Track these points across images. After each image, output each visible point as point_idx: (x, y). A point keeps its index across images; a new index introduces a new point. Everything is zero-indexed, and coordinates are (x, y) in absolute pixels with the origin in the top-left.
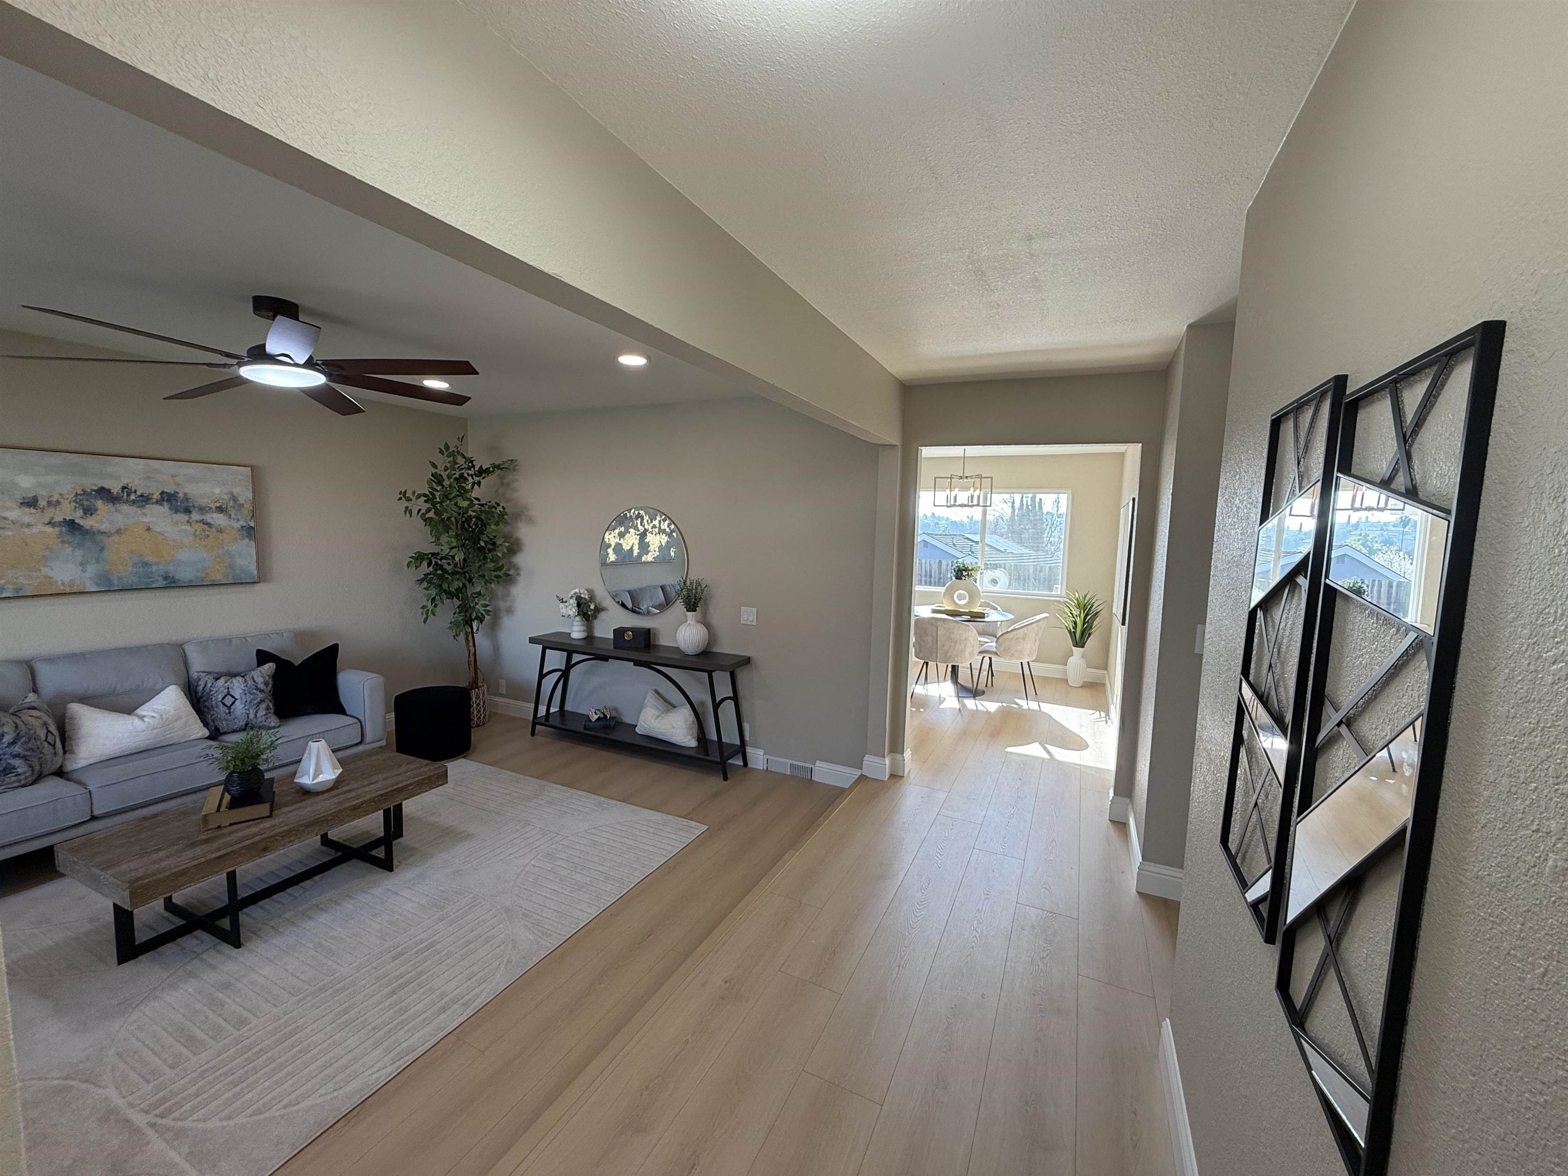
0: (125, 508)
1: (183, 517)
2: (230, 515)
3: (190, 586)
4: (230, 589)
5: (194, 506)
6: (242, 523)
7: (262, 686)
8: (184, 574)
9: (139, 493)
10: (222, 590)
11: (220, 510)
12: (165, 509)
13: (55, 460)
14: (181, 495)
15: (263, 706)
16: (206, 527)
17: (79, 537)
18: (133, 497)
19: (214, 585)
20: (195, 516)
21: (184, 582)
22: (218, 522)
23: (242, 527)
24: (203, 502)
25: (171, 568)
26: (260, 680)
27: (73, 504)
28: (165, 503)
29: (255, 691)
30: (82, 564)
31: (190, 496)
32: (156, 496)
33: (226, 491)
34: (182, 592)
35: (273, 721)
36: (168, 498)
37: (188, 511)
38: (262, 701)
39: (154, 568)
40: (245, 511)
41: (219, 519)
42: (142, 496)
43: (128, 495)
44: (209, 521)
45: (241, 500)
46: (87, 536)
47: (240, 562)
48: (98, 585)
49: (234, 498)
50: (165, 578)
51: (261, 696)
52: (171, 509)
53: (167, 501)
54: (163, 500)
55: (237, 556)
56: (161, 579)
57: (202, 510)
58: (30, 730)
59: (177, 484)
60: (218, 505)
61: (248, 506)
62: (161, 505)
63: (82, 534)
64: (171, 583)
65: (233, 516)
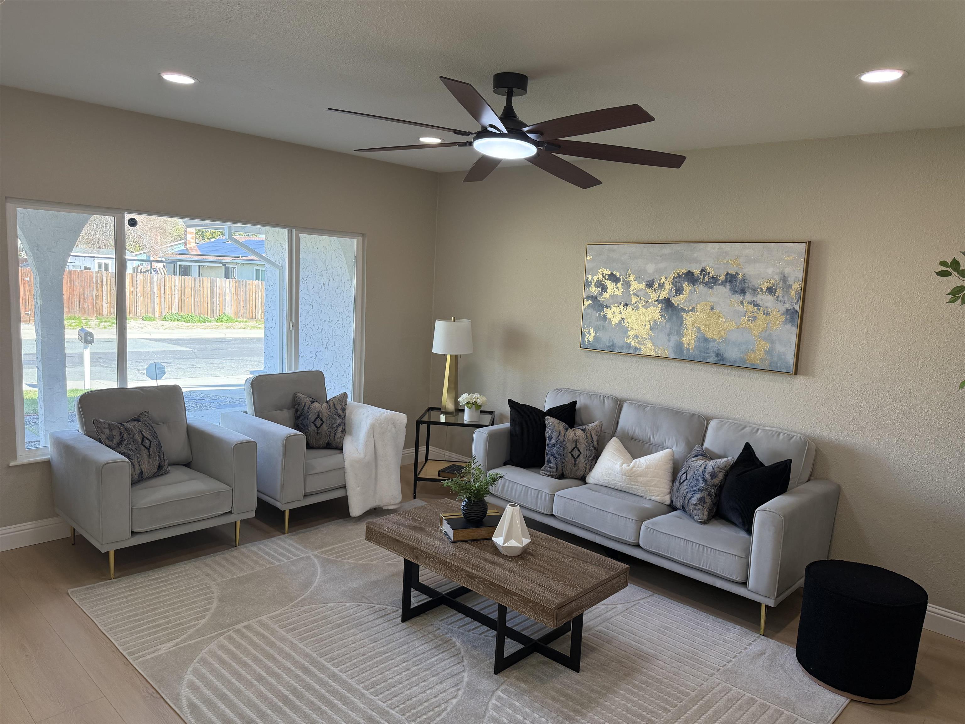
0: (699, 288)
1: (738, 298)
2: (778, 297)
3: (734, 366)
4: (767, 376)
5: (748, 287)
6: (787, 306)
7: (707, 476)
8: (732, 354)
9: (711, 275)
10: (760, 375)
11: (770, 291)
12: (724, 290)
13: (667, 250)
14: (740, 276)
15: (698, 495)
16: (755, 308)
17: (670, 312)
18: (706, 279)
19: (753, 368)
20: (749, 297)
21: (730, 362)
22: (766, 305)
23: (787, 310)
24: (756, 282)
25: (722, 346)
26: (709, 469)
27: (671, 285)
28: (728, 284)
29: (699, 478)
30: (669, 335)
31: (748, 277)
32: (722, 278)
33: (778, 271)
34: (727, 371)
35: (702, 513)
36: (731, 279)
37: (743, 292)
38: (700, 490)
39: (711, 344)
40: (792, 293)
41: (767, 300)
42: (713, 277)
43: (704, 277)
44: (759, 302)
45: (791, 280)
46: (675, 312)
47: (779, 348)
48: (675, 353)
49: (784, 279)
50: (717, 355)
51: (701, 484)
52: (731, 290)
53: (730, 281)
54: (726, 282)
55: (777, 342)
56: (714, 355)
57: (755, 291)
58: (564, 441)
59: (738, 265)
60: (768, 285)
61: (797, 286)
62: (725, 286)
63: (672, 311)
64: (720, 360)
65: (781, 298)
